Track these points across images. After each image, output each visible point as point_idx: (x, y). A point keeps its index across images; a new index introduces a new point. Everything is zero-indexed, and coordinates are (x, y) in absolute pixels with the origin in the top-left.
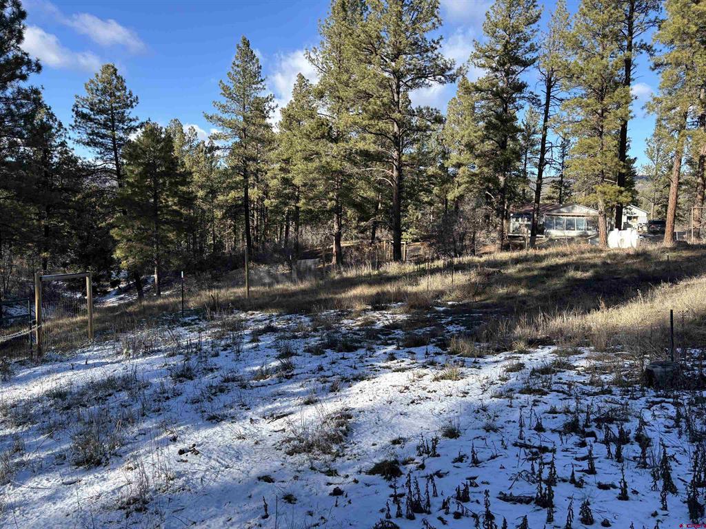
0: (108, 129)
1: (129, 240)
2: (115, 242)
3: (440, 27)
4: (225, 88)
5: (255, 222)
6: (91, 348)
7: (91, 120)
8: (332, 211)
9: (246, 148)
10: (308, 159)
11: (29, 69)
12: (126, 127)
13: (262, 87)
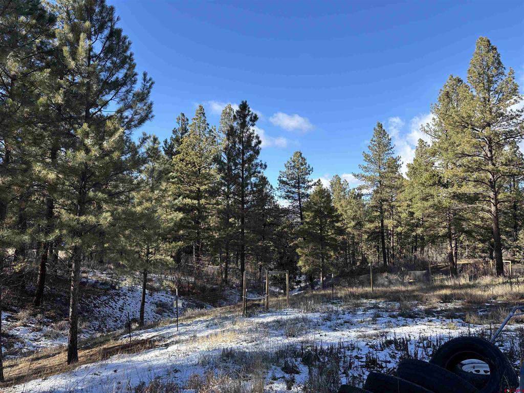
0: (296, 188)
1: (306, 255)
2: (299, 257)
3: (521, 101)
4: (366, 156)
5: (392, 244)
6: (288, 309)
7: (288, 184)
8: (444, 236)
9: (381, 193)
10: (425, 199)
11: (261, 168)
12: (306, 186)
13: (391, 152)
